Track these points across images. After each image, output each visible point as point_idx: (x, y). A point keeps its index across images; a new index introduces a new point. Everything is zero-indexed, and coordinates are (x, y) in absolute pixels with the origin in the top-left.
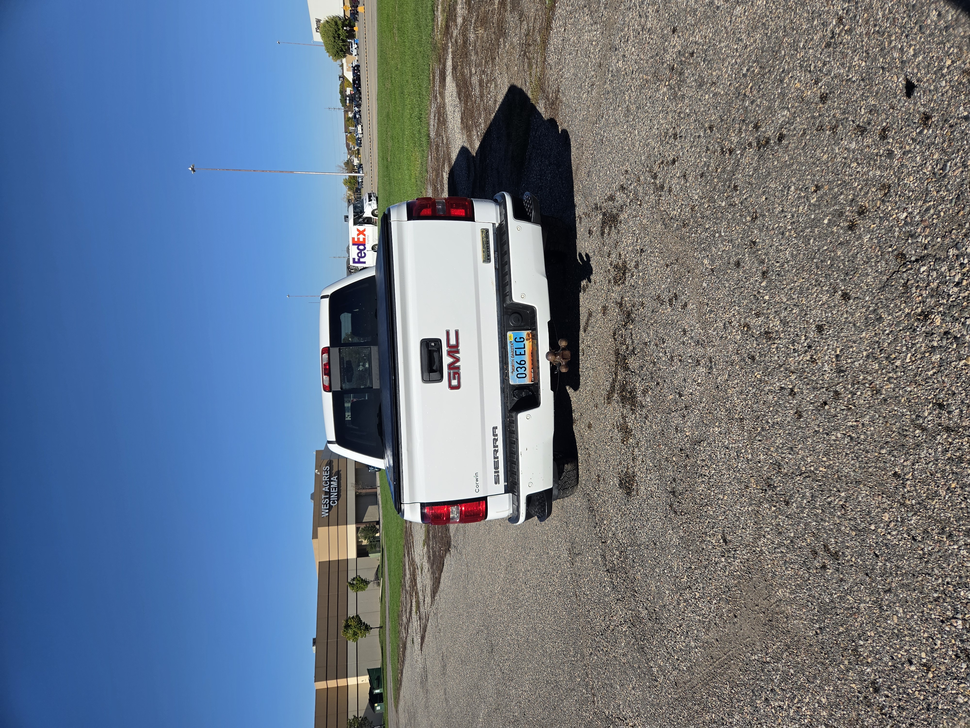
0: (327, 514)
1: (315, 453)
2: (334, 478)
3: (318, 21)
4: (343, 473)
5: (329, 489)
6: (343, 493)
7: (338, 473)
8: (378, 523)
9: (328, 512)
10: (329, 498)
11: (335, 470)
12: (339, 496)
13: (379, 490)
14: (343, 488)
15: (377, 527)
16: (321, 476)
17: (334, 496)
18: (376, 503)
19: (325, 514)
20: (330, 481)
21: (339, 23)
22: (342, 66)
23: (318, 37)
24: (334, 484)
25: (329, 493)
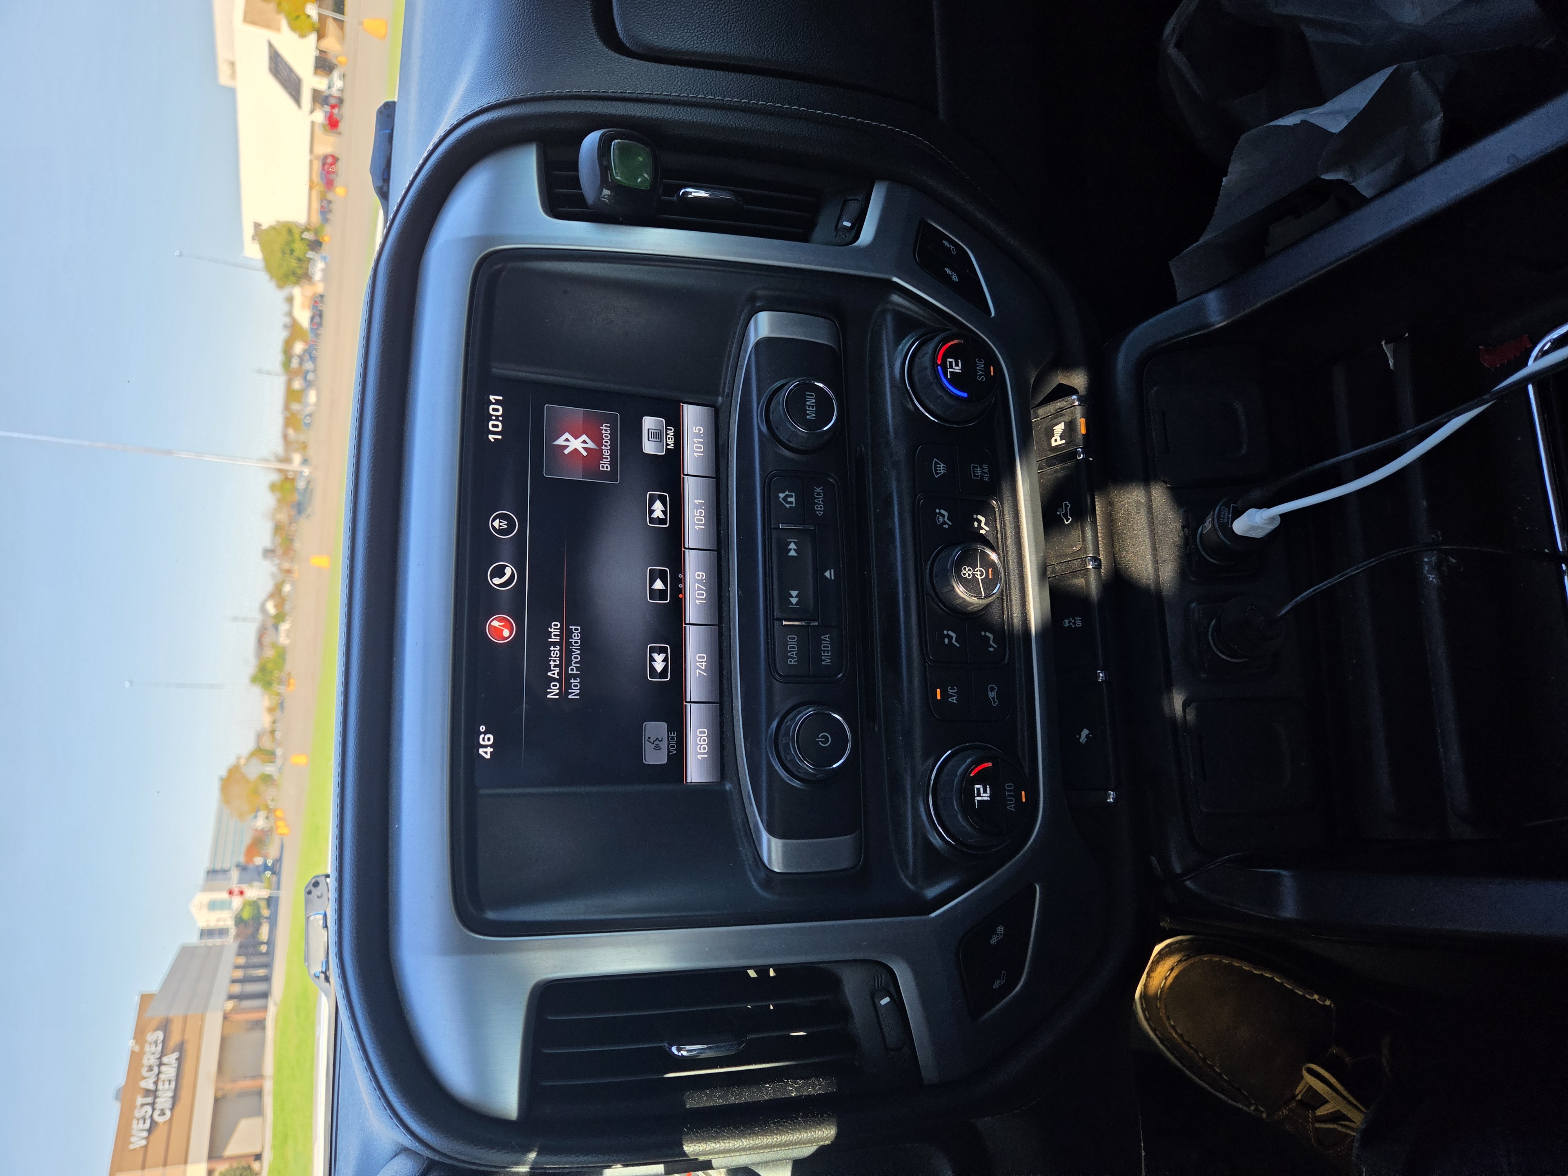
0: (144, 1142)
1: (137, 999)
2: (171, 1059)
3: (257, 225)
4: (190, 1048)
5: (156, 1083)
6: (185, 1094)
7: (181, 1048)
8: (258, 1157)
9: (147, 1138)
10: (153, 1105)
11: (175, 1039)
12: (175, 1099)
13: (268, 1086)
14: (186, 1081)
15: (256, 1166)
16: (142, 1053)
17: (164, 1100)
18: (259, 1112)
19: (138, 1140)
20: (160, 1064)
21: (296, 232)
22: (290, 300)
23: (253, 251)
24: (169, 1072)
25: (153, 1093)
